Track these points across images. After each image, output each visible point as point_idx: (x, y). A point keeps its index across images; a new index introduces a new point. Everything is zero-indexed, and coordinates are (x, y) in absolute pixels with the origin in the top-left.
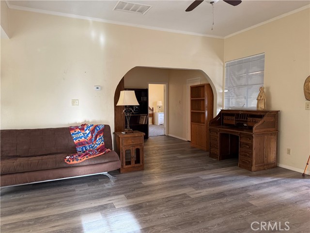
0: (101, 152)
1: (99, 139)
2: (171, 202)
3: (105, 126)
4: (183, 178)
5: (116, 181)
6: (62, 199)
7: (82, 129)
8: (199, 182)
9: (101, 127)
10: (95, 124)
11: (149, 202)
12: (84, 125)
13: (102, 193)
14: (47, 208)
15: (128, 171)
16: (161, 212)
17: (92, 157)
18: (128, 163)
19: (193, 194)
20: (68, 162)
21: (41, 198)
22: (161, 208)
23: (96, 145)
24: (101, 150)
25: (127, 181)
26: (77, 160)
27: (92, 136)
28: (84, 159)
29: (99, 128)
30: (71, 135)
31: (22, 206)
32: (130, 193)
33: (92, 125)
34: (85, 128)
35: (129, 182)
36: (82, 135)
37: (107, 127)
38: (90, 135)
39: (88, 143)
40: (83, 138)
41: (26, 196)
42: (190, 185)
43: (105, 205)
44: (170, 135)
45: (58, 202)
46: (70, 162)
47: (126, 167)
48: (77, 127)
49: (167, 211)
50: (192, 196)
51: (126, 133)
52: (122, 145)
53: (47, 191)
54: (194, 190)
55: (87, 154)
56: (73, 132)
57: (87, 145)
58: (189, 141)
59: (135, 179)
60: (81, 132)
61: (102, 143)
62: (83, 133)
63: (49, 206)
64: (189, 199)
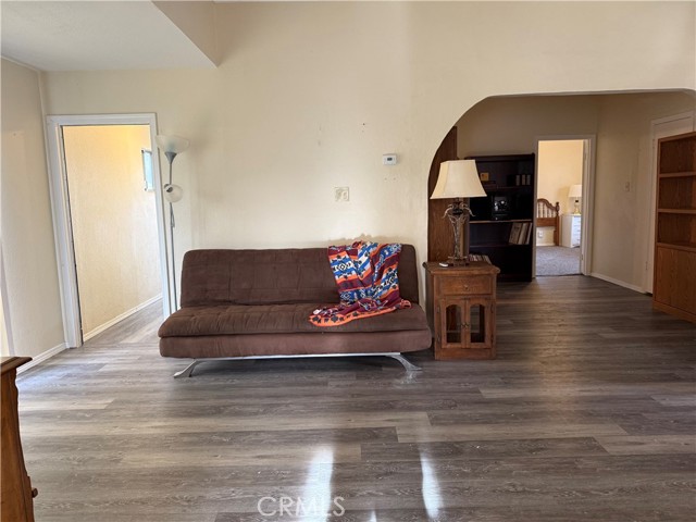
0: (389, 305)
1: (388, 277)
2: (542, 454)
3: (403, 246)
4: (598, 394)
5: (418, 377)
6: (296, 400)
7: (353, 253)
8: (646, 412)
9: (394, 250)
10: (381, 243)
11: (482, 442)
12: (356, 244)
13: (380, 398)
14: (264, 413)
15: (453, 357)
16: (508, 474)
17: (366, 315)
18: (453, 338)
19: (614, 444)
20: (316, 323)
21: (261, 391)
22: (511, 466)
23: (380, 290)
24: (391, 301)
25: (445, 380)
26: (335, 319)
27: (373, 268)
28: (349, 319)
29: (390, 252)
30: (330, 265)
31: (223, 402)
32: (442, 412)
33: (376, 245)
34: (359, 252)
35: (449, 383)
36: (352, 265)
37: (408, 251)
38: (368, 266)
39: (363, 284)
40: (354, 272)
41: (236, 382)
42: (614, 417)
43: (376, 429)
44: (596, 275)
45: (287, 405)
46: (320, 321)
47: (449, 346)
48: (344, 248)
49: (526, 475)
50: (612, 450)
51: (451, 265)
52: (439, 292)
53: (276, 377)
54: (623, 432)
55: (357, 308)
56: (333, 258)
57: (362, 290)
58: (649, 294)
59: (467, 379)
60: (350, 259)
61: (394, 287)
62: (355, 262)
63: (268, 410)
64: (601, 454)
